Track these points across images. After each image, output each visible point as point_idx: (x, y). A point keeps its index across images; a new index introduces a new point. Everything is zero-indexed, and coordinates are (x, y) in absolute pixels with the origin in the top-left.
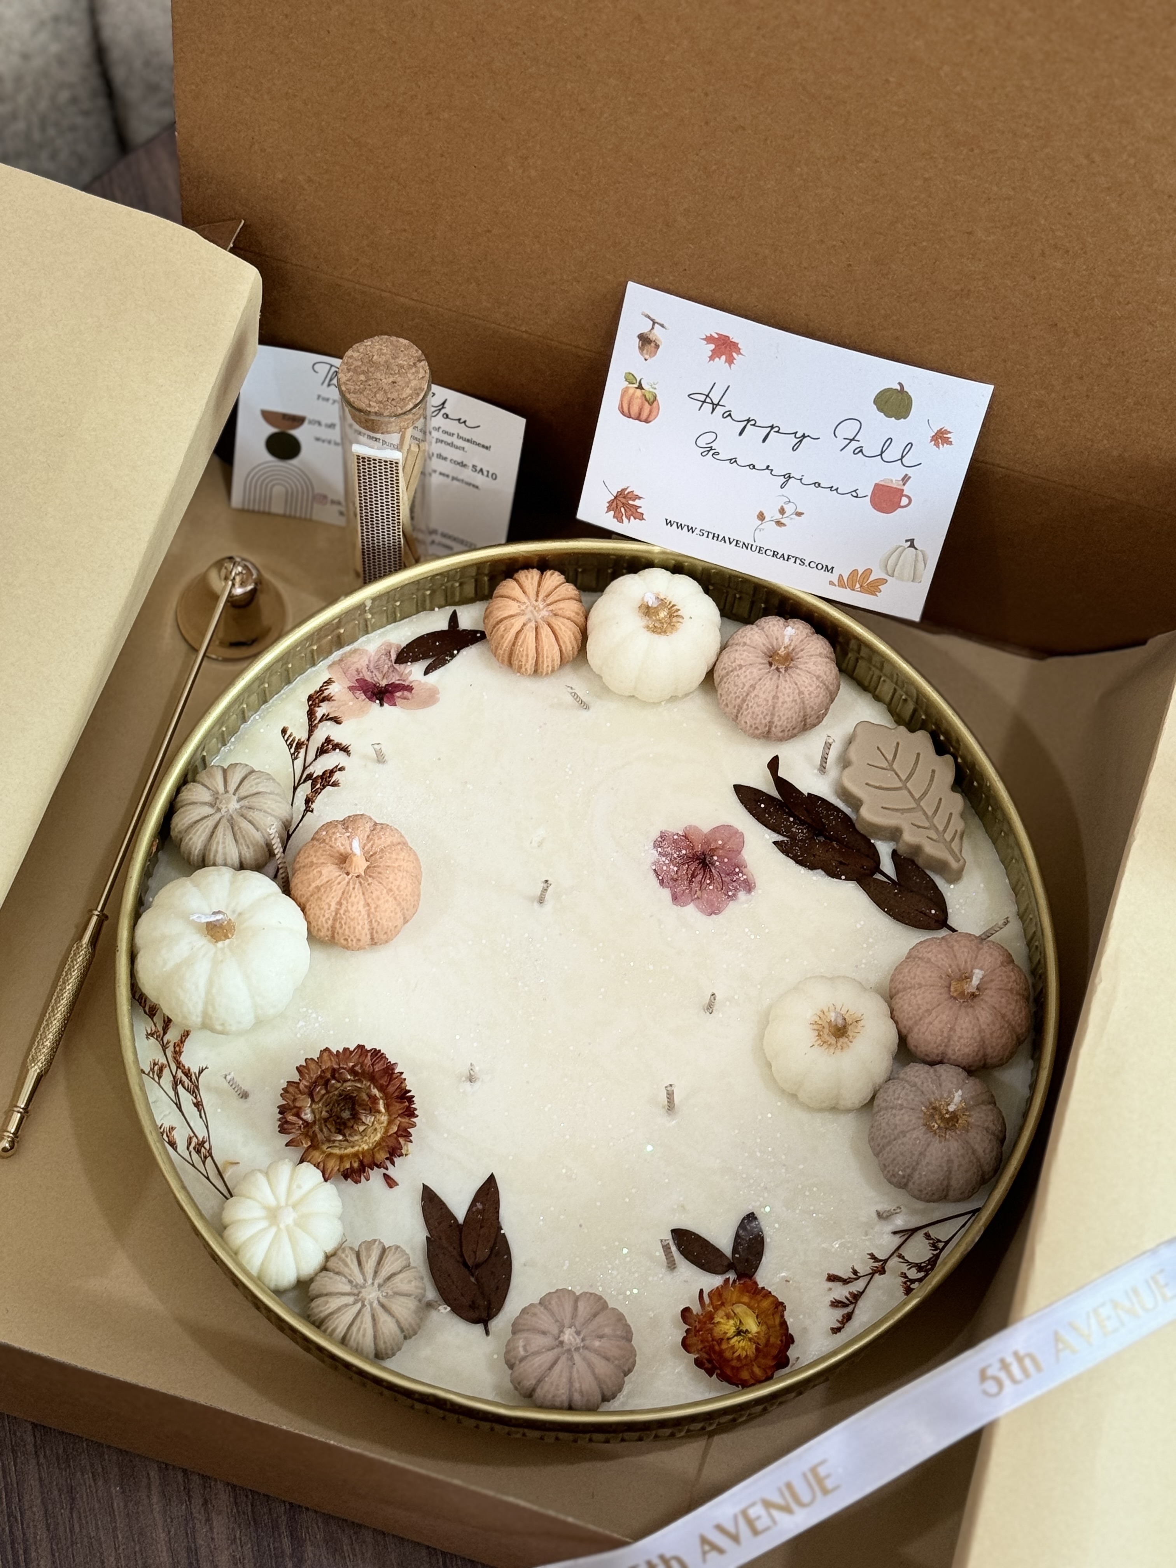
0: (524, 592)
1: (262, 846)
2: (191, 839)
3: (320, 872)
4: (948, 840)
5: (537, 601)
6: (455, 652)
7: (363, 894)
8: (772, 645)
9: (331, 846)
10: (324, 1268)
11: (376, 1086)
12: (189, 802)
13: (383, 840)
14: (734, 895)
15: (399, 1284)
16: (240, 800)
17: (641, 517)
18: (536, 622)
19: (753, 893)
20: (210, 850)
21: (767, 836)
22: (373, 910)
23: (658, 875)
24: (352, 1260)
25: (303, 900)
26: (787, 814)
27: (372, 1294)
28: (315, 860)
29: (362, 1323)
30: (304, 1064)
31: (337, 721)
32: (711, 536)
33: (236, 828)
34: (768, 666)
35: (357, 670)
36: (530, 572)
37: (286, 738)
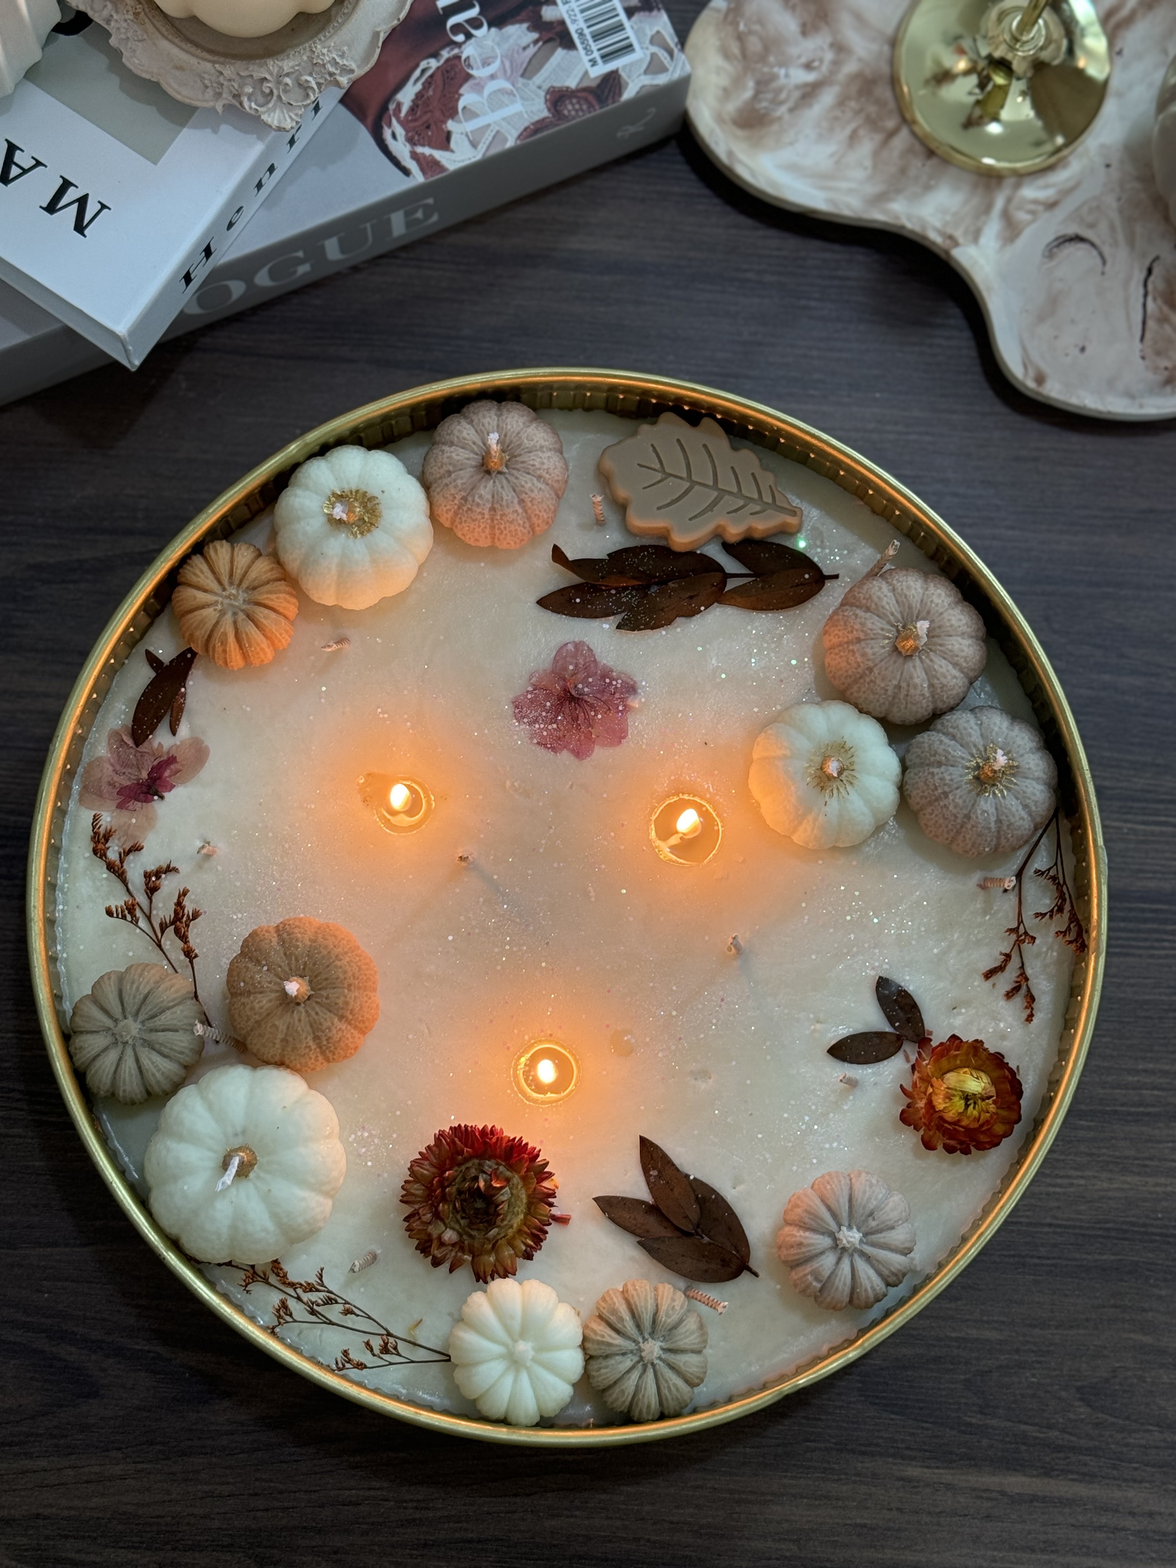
0: (205, 591)
2: (125, 1089)
3: (274, 1025)
4: (770, 501)
6: (183, 690)
7: (330, 1011)
8: (472, 452)
10: (588, 1359)
11: (484, 1159)
12: (91, 1058)
13: (301, 944)
16: (135, 1016)
18: (243, 611)
19: (639, 691)
20: (150, 1084)
21: (605, 626)
23: (545, 745)
24: (612, 1336)
26: (605, 590)
27: (654, 1350)
28: (258, 1018)
31: (136, 848)
34: (488, 477)
35: (110, 784)
36: (192, 567)
37: (115, 915)
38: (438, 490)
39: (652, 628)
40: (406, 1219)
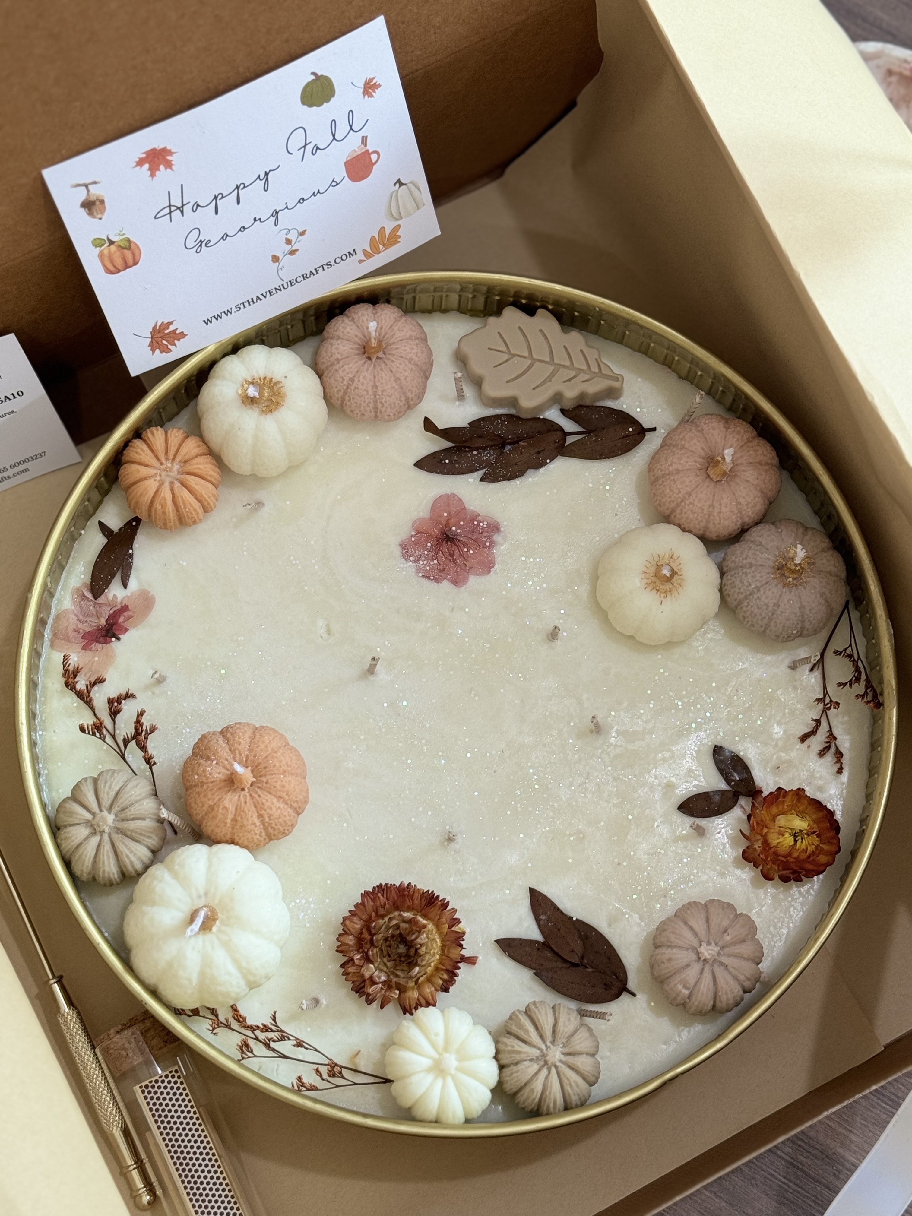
0: (147, 466)
1: (158, 827)
2: (104, 871)
3: (225, 808)
4: (597, 370)
5: (161, 464)
6: (131, 551)
7: (270, 793)
8: (355, 343)
9: (212, 782)
10: (501, 1067)
11: (403, 911)
12: (75, 847)
13: (244, 741)
14: (491, 543)
15: (566, 1030)
16: (110, 810)
17: (183, 335)
18: (178, 480)
19: (502, 529)
20: (125, 866)
21: (471, 480)
22: (287, 798)
23: (428, 578)
24: (519, 1046)
25: (228, 837)
26: (469, 451)
27: (556, 1054)
28: (211, 803)
29: (568, 1079)
30: (340, 943)
31: (100, 681)
32: (246, 304)
33: (129, 833)
34: (369, 362)
35: (75, 631)
36: (134, 447)
37: (87, 732)
38: (330, 375)
39: (509, 480)
40: (342, 966)
